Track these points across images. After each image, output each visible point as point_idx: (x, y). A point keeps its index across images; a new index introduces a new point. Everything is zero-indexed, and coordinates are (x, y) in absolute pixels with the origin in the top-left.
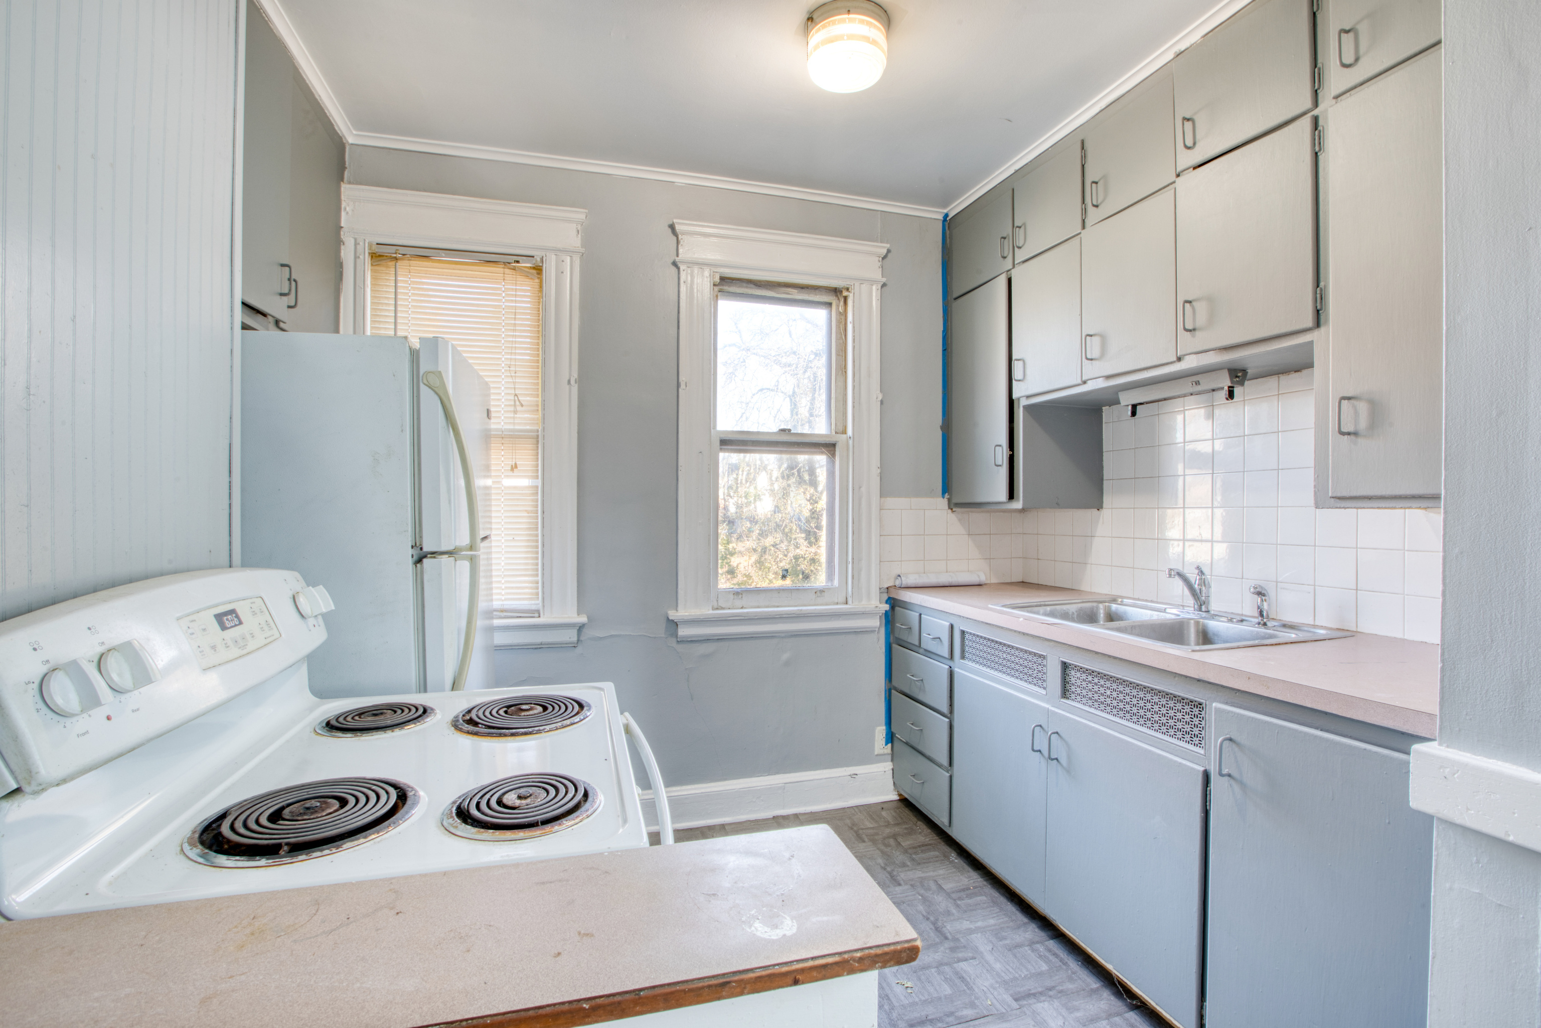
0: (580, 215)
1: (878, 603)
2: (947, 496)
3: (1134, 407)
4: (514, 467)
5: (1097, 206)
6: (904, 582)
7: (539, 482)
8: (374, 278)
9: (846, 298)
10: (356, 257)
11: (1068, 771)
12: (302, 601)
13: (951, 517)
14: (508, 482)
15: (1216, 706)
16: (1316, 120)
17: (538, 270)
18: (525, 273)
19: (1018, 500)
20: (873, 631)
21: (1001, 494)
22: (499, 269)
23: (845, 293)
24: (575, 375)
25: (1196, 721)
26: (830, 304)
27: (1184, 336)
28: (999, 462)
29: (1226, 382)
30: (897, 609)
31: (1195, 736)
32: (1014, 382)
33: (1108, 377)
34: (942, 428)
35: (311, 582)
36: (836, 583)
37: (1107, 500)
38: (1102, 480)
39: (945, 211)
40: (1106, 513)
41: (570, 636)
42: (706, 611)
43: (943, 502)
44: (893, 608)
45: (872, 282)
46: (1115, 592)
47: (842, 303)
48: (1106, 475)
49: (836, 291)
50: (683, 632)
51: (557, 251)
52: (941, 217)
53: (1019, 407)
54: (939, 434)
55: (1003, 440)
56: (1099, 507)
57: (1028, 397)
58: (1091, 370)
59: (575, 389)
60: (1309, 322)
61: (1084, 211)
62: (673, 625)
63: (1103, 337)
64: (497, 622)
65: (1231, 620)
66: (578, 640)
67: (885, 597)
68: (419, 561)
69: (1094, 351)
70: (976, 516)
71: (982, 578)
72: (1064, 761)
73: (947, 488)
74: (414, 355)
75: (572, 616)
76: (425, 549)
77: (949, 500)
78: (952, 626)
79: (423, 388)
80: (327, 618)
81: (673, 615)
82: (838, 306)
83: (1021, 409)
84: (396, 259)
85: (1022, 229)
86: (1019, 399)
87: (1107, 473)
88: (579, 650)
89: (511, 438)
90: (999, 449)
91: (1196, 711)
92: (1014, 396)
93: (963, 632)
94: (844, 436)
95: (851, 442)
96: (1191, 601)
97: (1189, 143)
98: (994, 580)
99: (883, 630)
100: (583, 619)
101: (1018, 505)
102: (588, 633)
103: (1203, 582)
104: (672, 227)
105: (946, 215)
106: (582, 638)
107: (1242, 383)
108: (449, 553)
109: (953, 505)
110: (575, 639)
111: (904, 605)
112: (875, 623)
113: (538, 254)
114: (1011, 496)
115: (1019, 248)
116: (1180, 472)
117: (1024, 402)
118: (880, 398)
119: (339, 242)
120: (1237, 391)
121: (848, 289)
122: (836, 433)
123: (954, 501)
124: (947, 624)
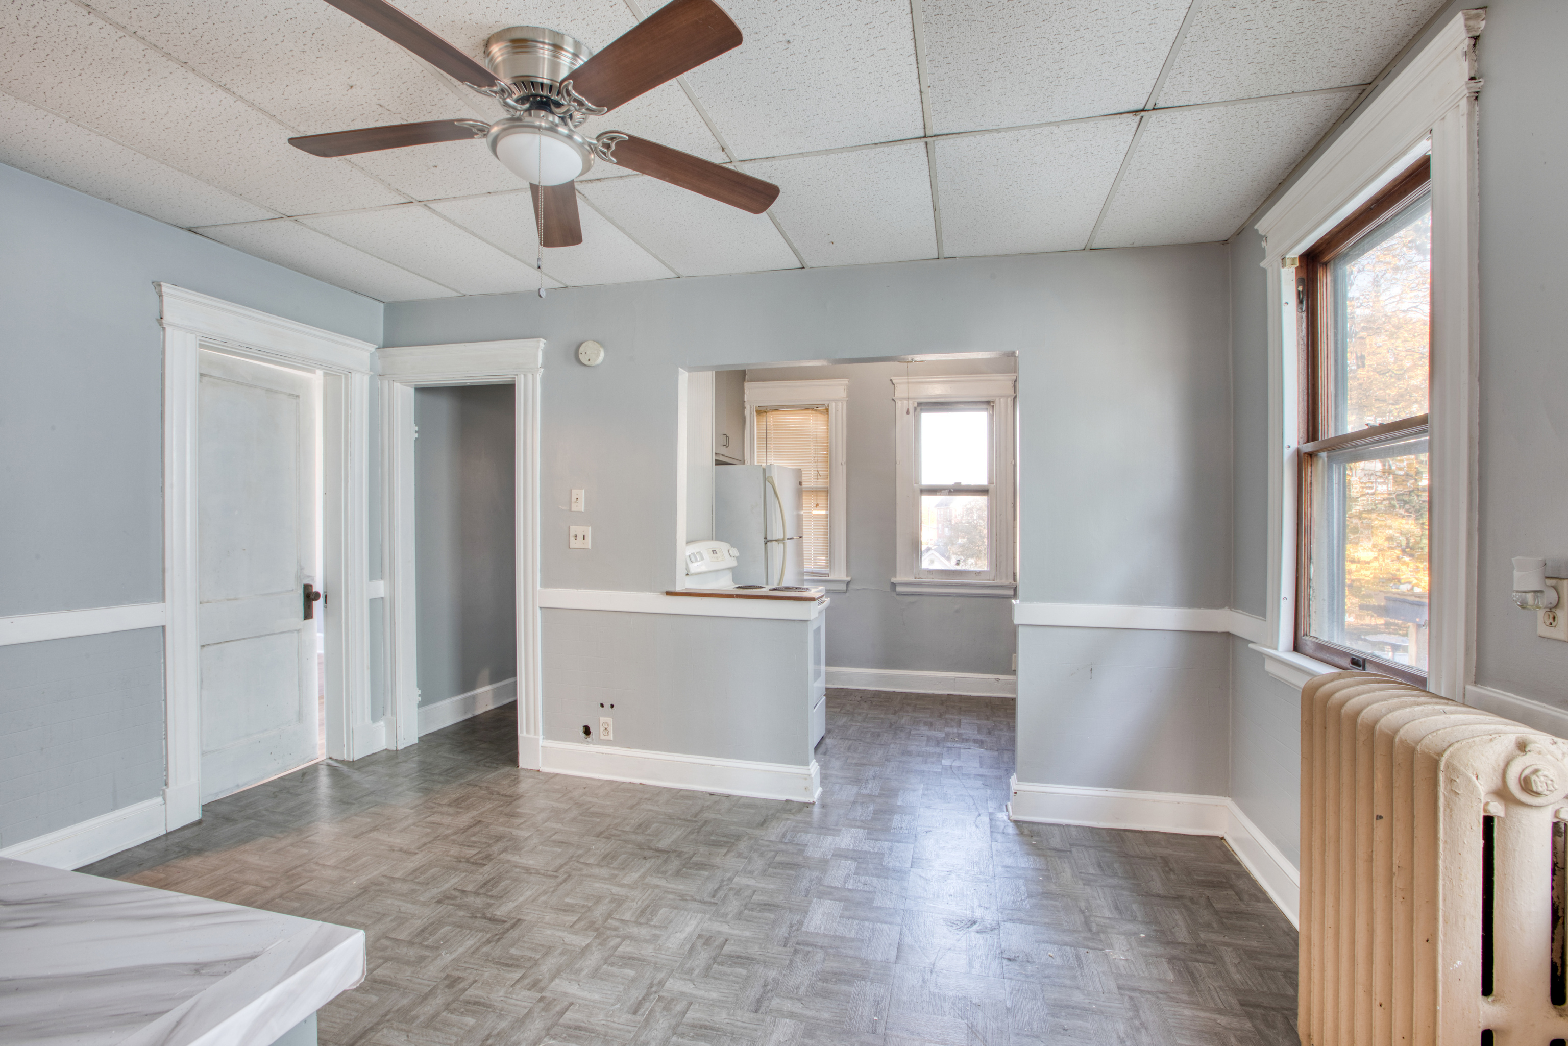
0: (845, 382)
4: (817, 505)
7: (828, 512)
8: (758, 419)
10: (751, 414)
12: (730, 551)
14: (814, 512)
17: (827, 410)
18: (821, 412)
22: (810, 412)
24: (845, 460)
35: (733, 546)
41: (843, 587)
42: (911, 579)
49: (988, 403)
50: (899, 589)
51: (835, 401)
59: (845, 467)
62: (894, 585)
64: (806, 578)
66: (847, 590)
68: (766, 543)
74: (764, 470)
75: (844, 577)
76: (768, 538)
79: (767, 482)
80: (737, 558)
81: (893, 580)
84: (766, 412)
88: (847, 594)
89: (815, 491)
100: (849, 579)
102: (851, 586)
104: (891, 380)
106: (849, 589)
108: (776, 541)
110: (845, 589)
113: (826, 403)
119: (743, 408)
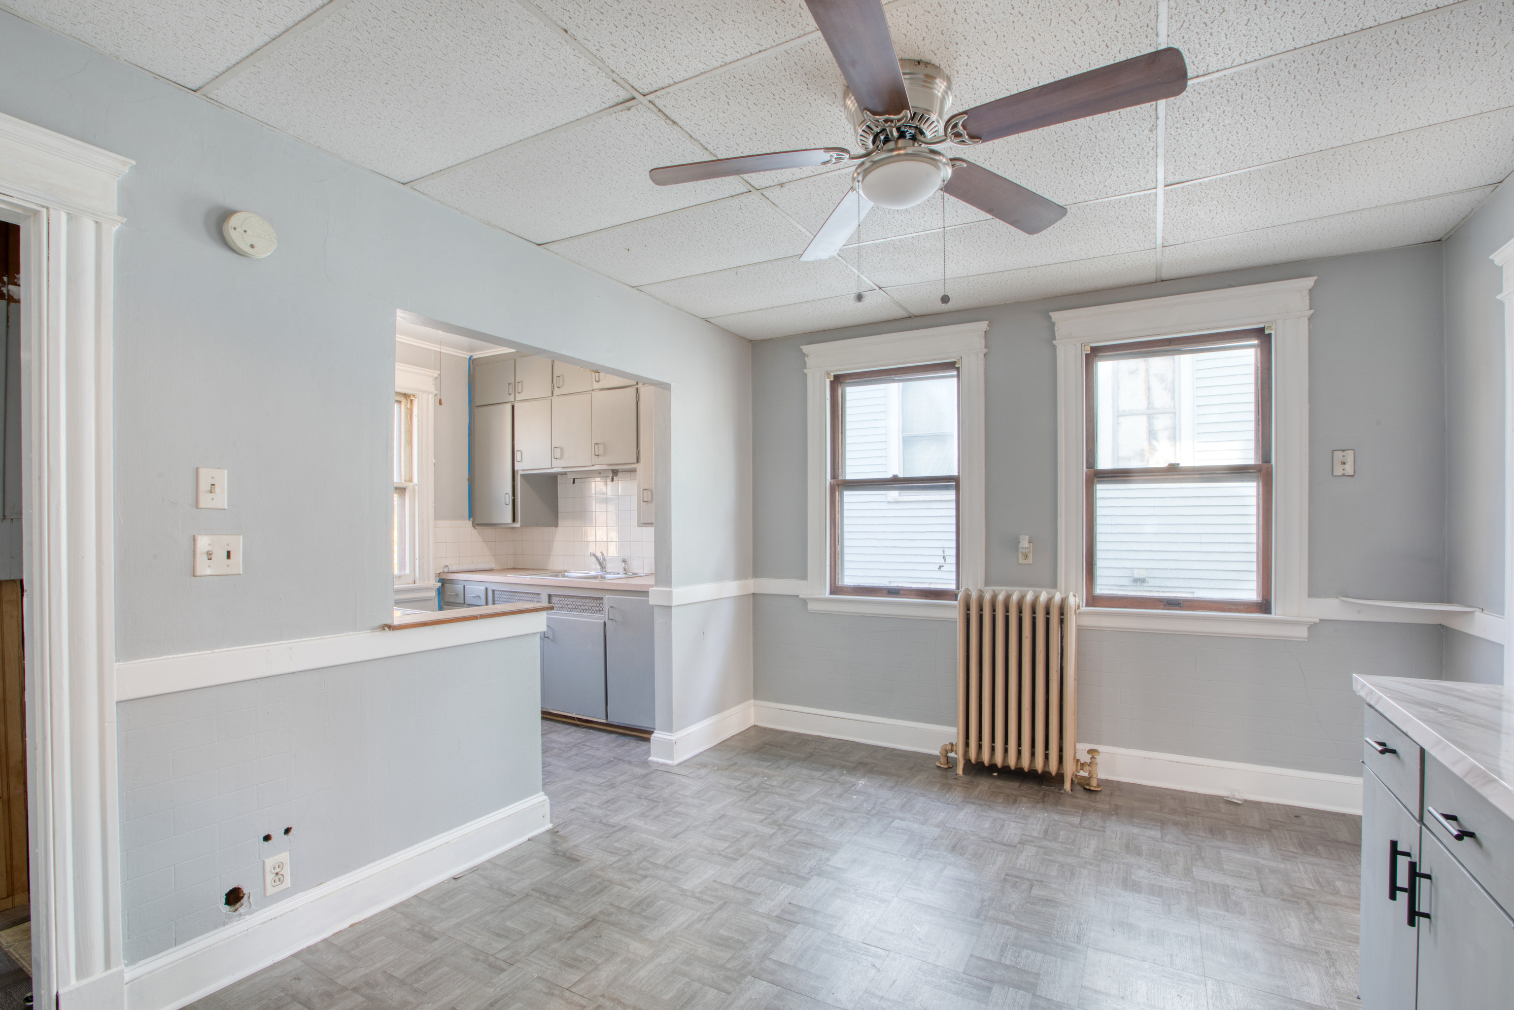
1: (434, 583)
2: (471, 519)
3: (574, 479)
5: (559, 388)
6: (450, 569)
9: (411, 401)
11: (553, 641)
13: (474, 532)
15: (607, 597)
16: (637, 389)
19: (518, 522)
20: (431, 599)
21: (509, 519)
23: (412, 398)
25: (601, 605)
26: (400, 402)
27: (595, 458)
28: (507, 503)
29: (611, 475)
30: (446, 585)
31: (600, 611)
32: (516, 462)
33: (564, 468)
34: (468, 480)
36: (407, 571)
37: (560, 522)
38: (558, 512)
39: (471, 354)
40: (560, 529)
43: (469, 523)
44: (443, 585)
45: (429, 393)
46: (565, 569)
47: (409, 403)
48: (560, 510)
52: (468, 357)
53: (518, 474)
54: (466, 484)
55: (510, 491)
56: (557, 526)
57: (523, 470)
58: (556, 463)
60: (635, 461)
61: (553, 387)
63: (562, 450)
65: (614, 574)
67: (438, 579)
69: (558, 455)
70: (488, 531)
71: (493, 566)
72: (551, 637)
73: (472, 514)
77: (473, 522)
78: (487, 589)
82: (406, 405)
83: (519, 476)
85: (521, 383)
86: (518, 471)
87: (560, 509)
90: (507, 496)
91: (601, 601)
92: (516, 469)
93: (493, 591)
94: (411, 483)
95: (417, 488)
96: (598, 567)
97: (597, 380)
98: (498, 568)
99: (437, 599)
101: (517, 525)
103: (604, 559)
105: (472, 356)
107: (616, 475)
109: (475, 525)
111: (452, 581)
112: (433, 594)
114: (514, 520)
115: (519, 393)
116: (594, 510)
117: (520, 472)
118: (434, 461)
120: (615, 477)
121: (414, 396)
122: (405, 481)
123: (477, 522)
124: (484, 588)
